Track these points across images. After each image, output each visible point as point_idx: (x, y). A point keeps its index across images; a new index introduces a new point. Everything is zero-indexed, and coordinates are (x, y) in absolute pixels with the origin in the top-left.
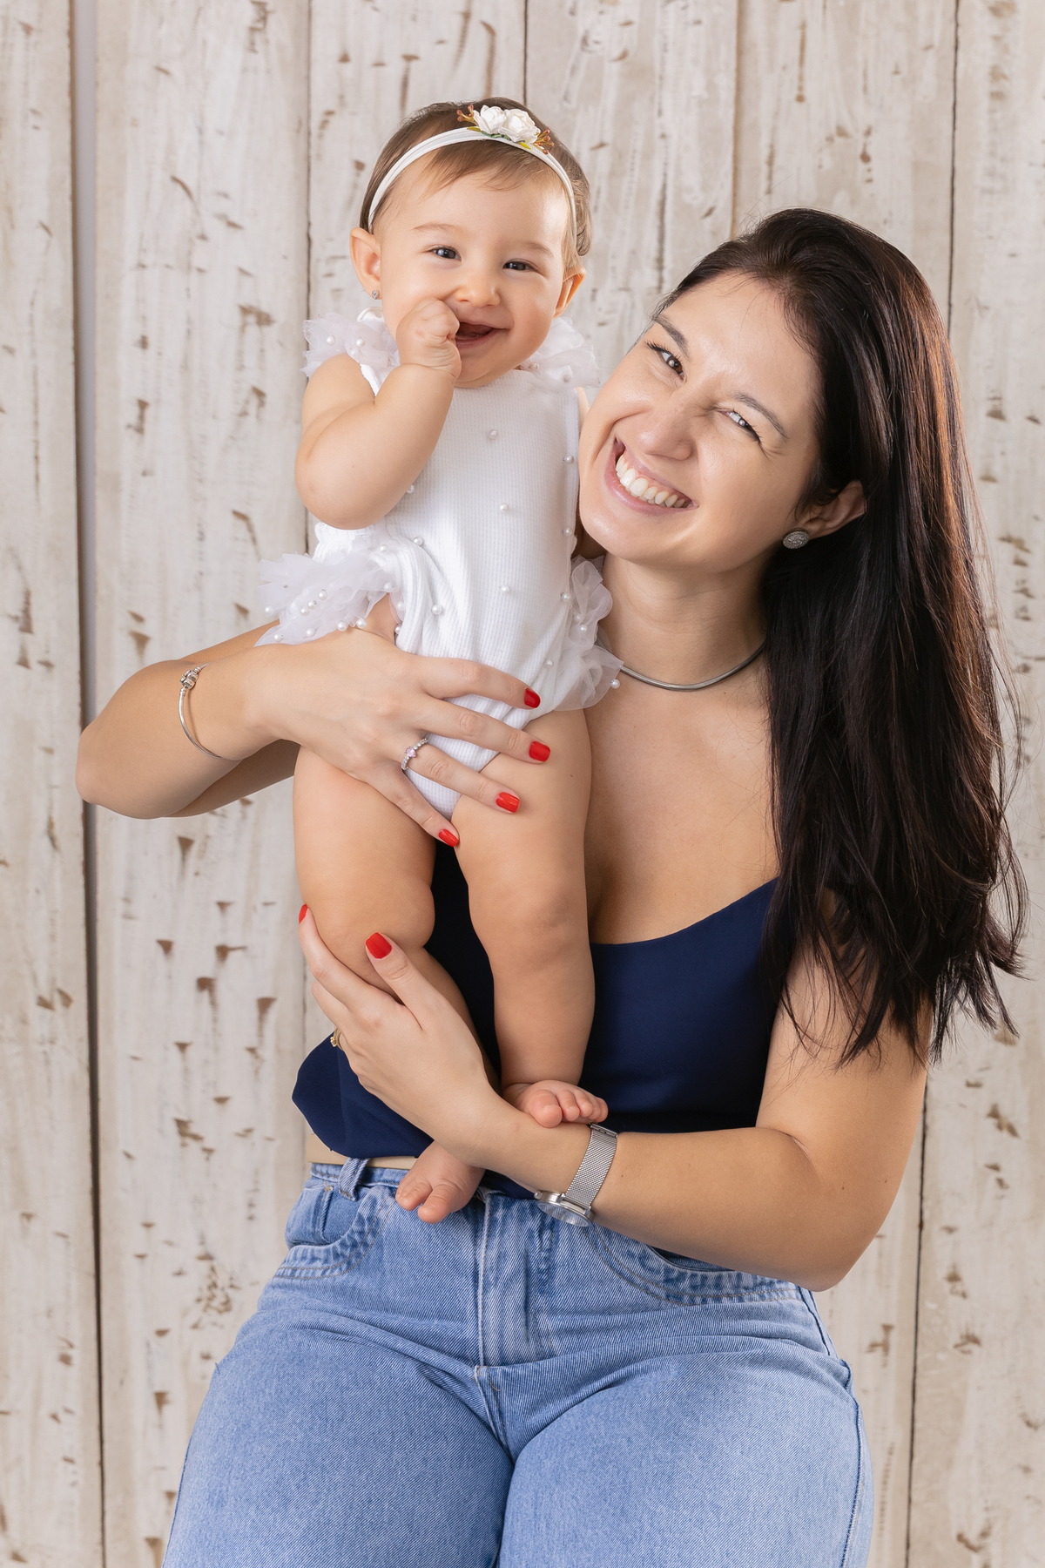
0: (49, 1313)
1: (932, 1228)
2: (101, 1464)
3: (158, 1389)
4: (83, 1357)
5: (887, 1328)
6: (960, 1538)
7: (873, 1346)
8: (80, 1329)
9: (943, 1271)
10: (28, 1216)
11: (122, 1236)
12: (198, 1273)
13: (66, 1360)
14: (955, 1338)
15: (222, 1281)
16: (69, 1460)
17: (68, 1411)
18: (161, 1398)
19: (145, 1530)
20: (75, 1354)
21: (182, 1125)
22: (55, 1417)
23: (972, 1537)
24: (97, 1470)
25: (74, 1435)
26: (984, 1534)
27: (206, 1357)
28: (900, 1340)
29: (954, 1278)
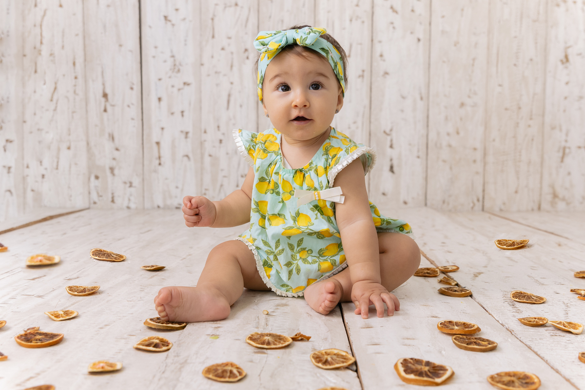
0: (127, 75)
1: (375, 41)
2: (142, 120)
3: (159, 96)
4: (137, 88)
5: (363, 71)
6: (385, 132)
7: (360, 76)
8: (136, 79)
9: (378, 54)
10: (121, 46)
11: (148, 51)
12: (170, 61)
13: (132, 88)
14: (382, 73)
15: (177, 63)
16: (133, 119)
17: (132, 104)
18: (160, 99)
19: (155, 139)
20: (135, 87)
21: (166, 17)
22: (129, 106)
23: (388, 131)
24: (141, 122)
25: (134, 112)
26: (391, 130)
27: (173, 86)
28: (366, 74)
29: (381, 56)
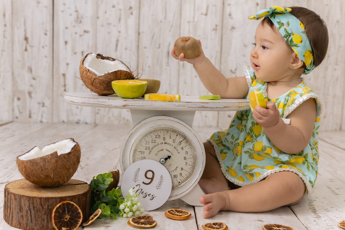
0: (43, 24)
1: (226, 4)
2: (53, 57)
3: (66, 40)
4: (49, 34)
5: (216, 26)
6: (231, 71)
7: (214, 30)
8: (49, 27)
9: (227, 13)
10: (38, 3)
11: (58, 7)
12: (74, 15)
13: (46, 34)
14: (230, 28)
15: (80, 16)
16: (46, 57)
17: (46, 46)
18: (66, 43)
19: (62, 72)
20: (48, 33)
22: (43, 47)
23: (233, 70)
24: (51, 59)
25: (47, 51)
26: (236, 70)
27: (76, 33)
28: (219, 28)
29: (230, 15)
